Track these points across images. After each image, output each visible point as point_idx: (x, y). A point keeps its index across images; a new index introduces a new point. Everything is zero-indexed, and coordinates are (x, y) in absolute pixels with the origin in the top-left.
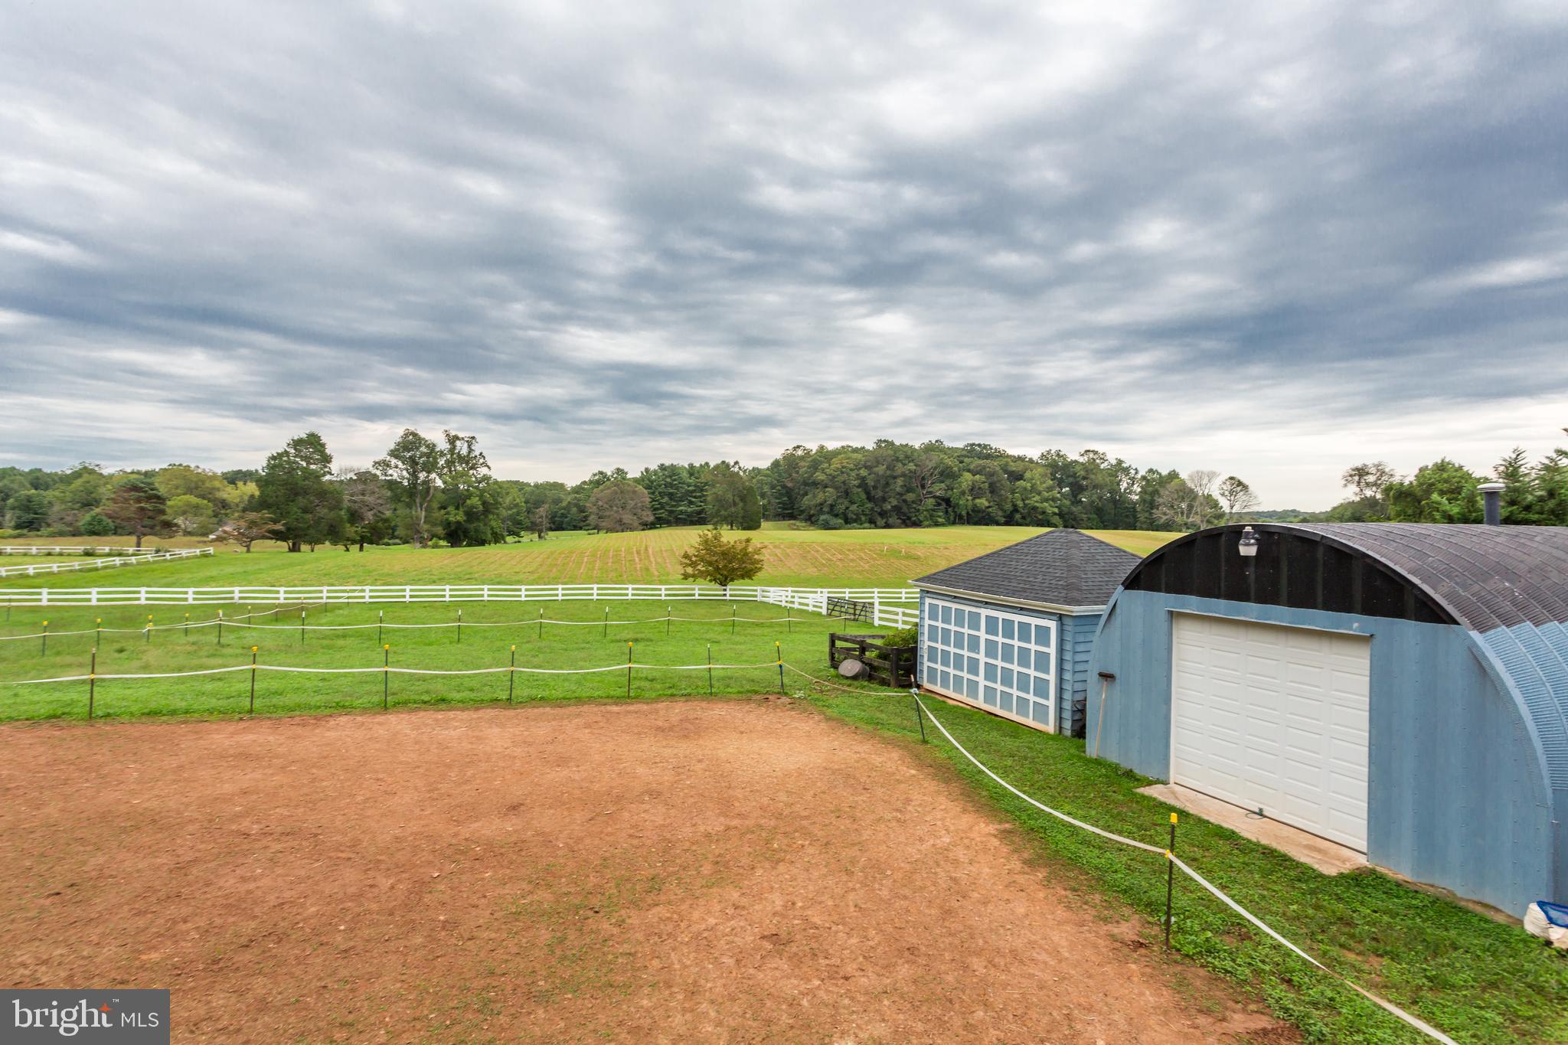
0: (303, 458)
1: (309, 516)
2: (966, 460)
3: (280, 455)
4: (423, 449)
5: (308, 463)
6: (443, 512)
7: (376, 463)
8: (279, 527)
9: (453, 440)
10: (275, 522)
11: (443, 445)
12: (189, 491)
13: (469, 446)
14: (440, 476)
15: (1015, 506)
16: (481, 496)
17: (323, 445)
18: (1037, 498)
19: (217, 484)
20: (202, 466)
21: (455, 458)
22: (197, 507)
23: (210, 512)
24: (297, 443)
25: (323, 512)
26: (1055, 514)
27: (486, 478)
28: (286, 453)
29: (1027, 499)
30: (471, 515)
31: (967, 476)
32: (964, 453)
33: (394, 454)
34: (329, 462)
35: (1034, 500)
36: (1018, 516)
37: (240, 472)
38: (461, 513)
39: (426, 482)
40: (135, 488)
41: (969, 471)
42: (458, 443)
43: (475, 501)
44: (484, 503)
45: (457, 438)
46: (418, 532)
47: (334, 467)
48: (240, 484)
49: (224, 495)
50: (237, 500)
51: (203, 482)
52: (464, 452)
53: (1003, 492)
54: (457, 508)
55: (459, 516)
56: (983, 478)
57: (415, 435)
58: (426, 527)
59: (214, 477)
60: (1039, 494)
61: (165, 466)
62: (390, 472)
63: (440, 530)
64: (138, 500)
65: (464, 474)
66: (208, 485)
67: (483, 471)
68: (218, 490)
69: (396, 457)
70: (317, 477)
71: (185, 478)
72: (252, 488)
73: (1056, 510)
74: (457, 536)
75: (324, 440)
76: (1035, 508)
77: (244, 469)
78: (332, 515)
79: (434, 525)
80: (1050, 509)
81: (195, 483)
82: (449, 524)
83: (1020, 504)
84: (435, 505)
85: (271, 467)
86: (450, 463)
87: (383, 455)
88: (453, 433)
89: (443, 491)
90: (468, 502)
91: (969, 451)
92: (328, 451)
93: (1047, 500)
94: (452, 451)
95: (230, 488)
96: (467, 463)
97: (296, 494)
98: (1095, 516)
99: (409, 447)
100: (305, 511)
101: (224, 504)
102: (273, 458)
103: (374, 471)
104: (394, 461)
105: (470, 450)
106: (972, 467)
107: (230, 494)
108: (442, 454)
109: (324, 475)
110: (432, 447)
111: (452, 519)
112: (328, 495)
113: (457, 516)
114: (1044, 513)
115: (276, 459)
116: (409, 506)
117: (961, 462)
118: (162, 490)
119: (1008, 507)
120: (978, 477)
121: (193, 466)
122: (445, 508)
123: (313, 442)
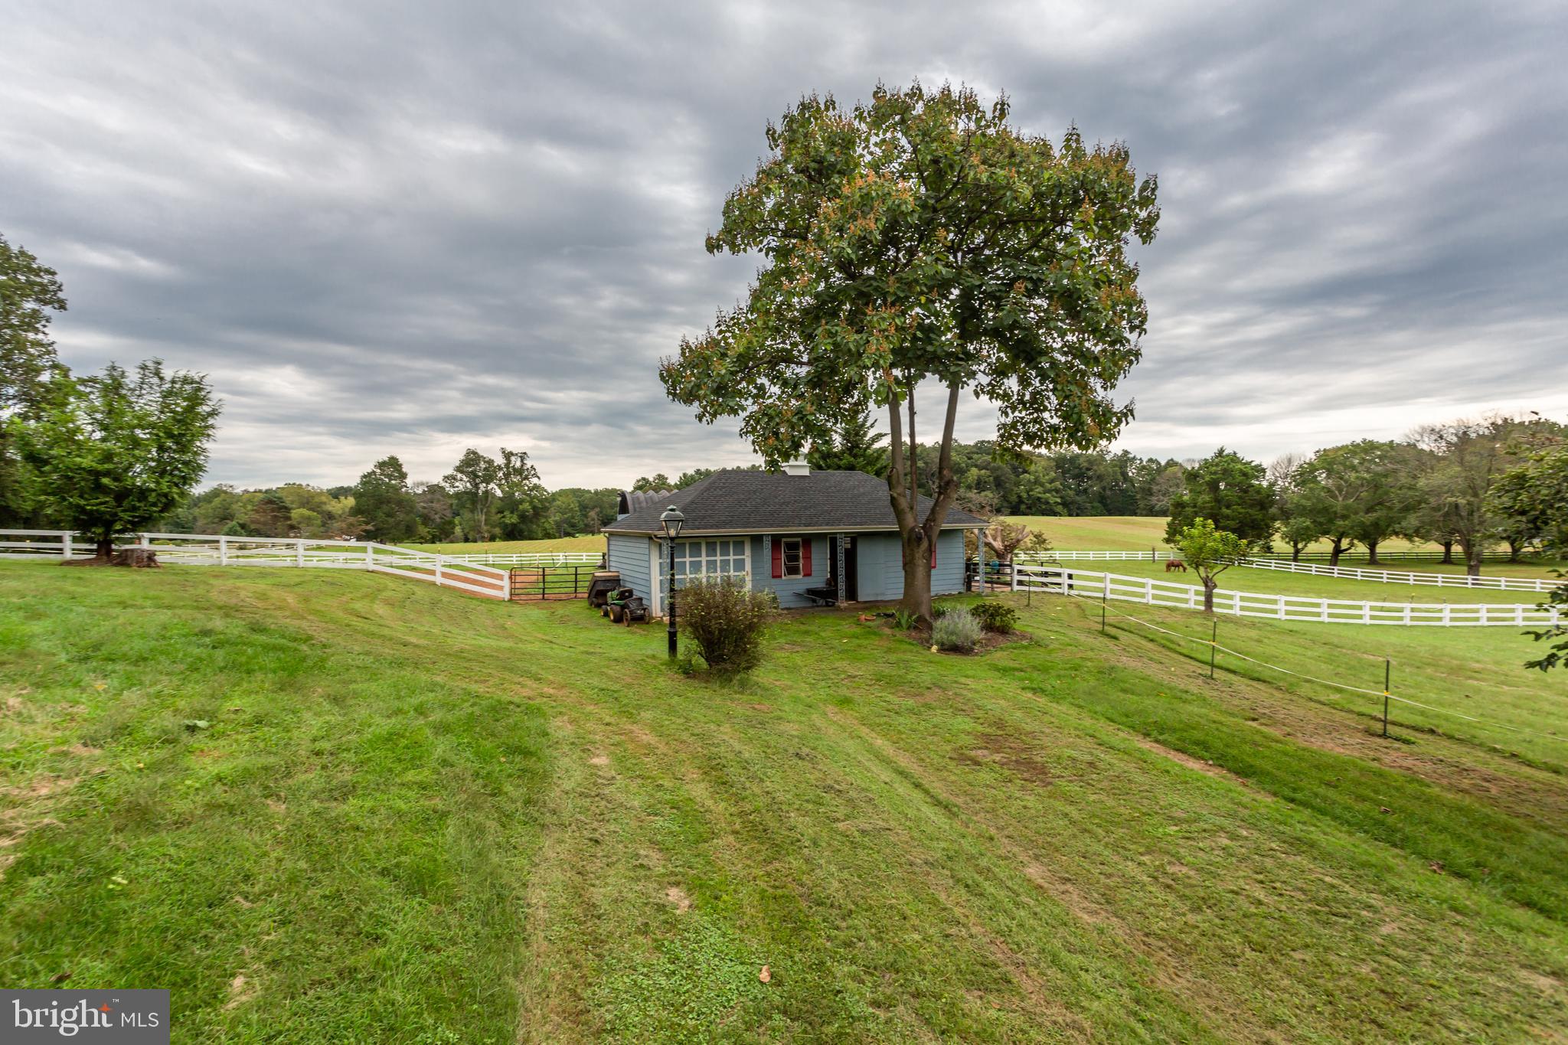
0: (387, 476)
1: (391, 520)
2: (975, 456)
3: (369, 474)
4: (483, 465)
5: (390, 480)
6: (499, 516)
7: (445, 477)
8: (369, 527)
9: (508, 456)
10: (367, 523)
11: (500, 461)
12: (302, 505)
13: (522, 461)
14: (499, 486)
15: (1019, 497)
16: (531, 502)
17: (400, 466)
18: (1040, 489)
19: (324, 499)
20: (311, 484)
21: (510, 471)
22: (309, 518)
23: (319, 522)
24: (382, 465)
25: (401, 516)
26: (1059, 504)
27: (536, 487)
28: (374, 472)
29: (1032, 490)
30: (523, 517)
31: (974, 471)
32: (974, 450)
33: (459, 469)
34: (405, 478)
35: (1038, 491)
36: (1023, 507)
37: (342, 488)
38: (515, 517)
39: (486, 492)
40: (270, 502)
41: (976, 466)
42: (513, 459)
43: (526, 506)
44: (534, 508)
45: (512, 454)
46: (480, 532)
47: (409, 481)
48: (342, 498)
49: (329, 508)
50: (340, 512)
51: (313, 497)
52: (518, 464)
53: (1007, 485)
54: (512, 512)
55: (514, 519)
56: (988, 473)
57: (474, 453)
58: (485, 528)
59: (321, 493)
60: (1042, 485)
61: (281, 485)
62: (457, 484)
63: (497, 531)
64: (273, 510)
65: (519, 485)
66: (317, 500)
67: (535, 480)
68: (325, 503)
69: (462, 472)
70: (397, 489)
71: (298, 495)
72: (351, 501)
73: (1059, 500)
74: (512, 534)
75: (401, 461)
76: (1039, 499)
77: (345, 486)
78: (408, 518)
79: (494, 526)
80: (1054, 499)
81: (308, 499)
82: (506, 525)
83: (1025, 495)
84: (493, 510)
85: (363, 483)
86: (507, 476)
87: (450, 471)
88: (508, 450)
89: (500, 498)
90: (521, 507)
91: (980, 448)
92: (404, 470)
93: (1049, 491)
94: (507, 465)
95: (334, 502)
96: (521, 474)
97: (382, 503)
98: (1099, 505)
99: (470, 462)
100: (389, 515)
101: (330, 516)
102: (365, 476)
103: (443, 484)
104: (459, 475)
105: (523, 464)
106: (979, 462)
107: (337, 507)
108: (500, 468)
109: (402, 487)
110: (490, 462)
111: (507, 521)
112: (404, 503)
113: (512, 519)
114: (1048, 503)
115: (367, 478)
116: (472, 511)
117: (969, 459)
118: (288, 505)
119: (1014, 498)
120: (983, 472)
121: (304, 484)
122: (502, 512)
123: (392, 466)
